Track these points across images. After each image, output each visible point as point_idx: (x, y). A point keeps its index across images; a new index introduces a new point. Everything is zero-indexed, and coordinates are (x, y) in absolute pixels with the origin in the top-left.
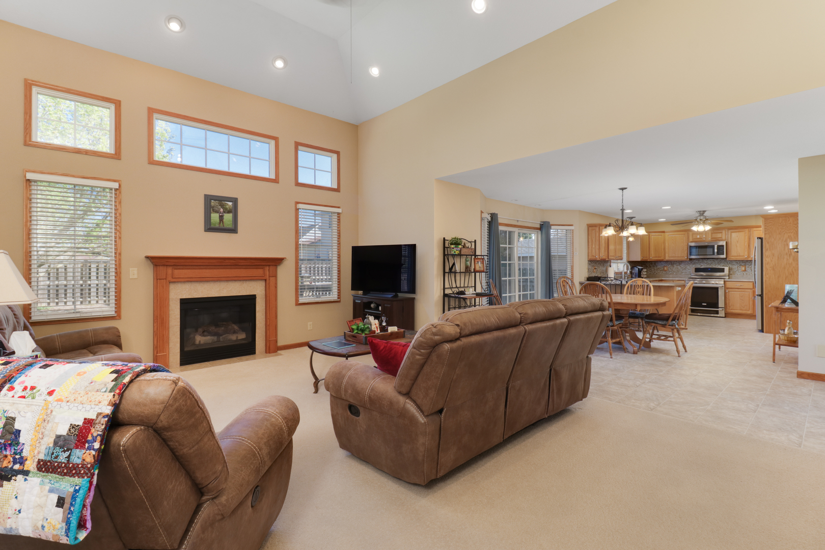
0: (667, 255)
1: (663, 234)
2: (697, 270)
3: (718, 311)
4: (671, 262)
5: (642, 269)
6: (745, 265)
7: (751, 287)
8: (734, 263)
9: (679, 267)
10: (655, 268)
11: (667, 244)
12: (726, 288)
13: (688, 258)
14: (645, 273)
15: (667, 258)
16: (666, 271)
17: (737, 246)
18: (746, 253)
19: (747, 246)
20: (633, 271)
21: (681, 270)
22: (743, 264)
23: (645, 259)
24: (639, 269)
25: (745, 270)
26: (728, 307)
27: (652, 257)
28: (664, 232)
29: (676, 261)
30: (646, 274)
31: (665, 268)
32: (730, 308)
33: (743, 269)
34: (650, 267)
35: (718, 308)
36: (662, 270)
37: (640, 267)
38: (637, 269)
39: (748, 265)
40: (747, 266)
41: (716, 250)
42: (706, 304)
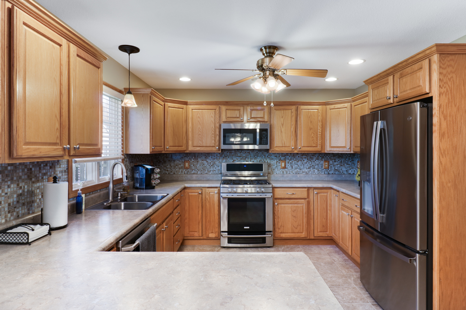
0: (190, 143)
1: (185, 106)
2: (231, 168)
3: (265, 238)
4: (195, 155)
5: (152, 170)
6: (285, 159)
7: (305, 195)
8: (273, 157)
9: (205, 162)
10: (172, 164)
11: (190, 125)
12: (275, 199)
13: (219, 148)
14: (158, 176)
15: (191, 149)
16: (187, 168)
17: (282, 132)
18: (293, 143)
19: (294, 132)
20: (137, 176)
21: (208, 167)
22: (282, 158)
23: (158, 149)
24: (147, 169)
25: (285, 167)
26: (277, 230)
27: (170, 147)
28: (186, 103)
29: (202, 153)
30: (158, 179)
31: (187, 165)
32: (280, 231)
33: (283, 165)
34: (165, 162)
35: (264, 232)
36: (182, 168)
37: (149, 167)
38: (144, 171)
39: (288, 159)
40: (287, 161)
41: (258, 137)
42: (248, 228)
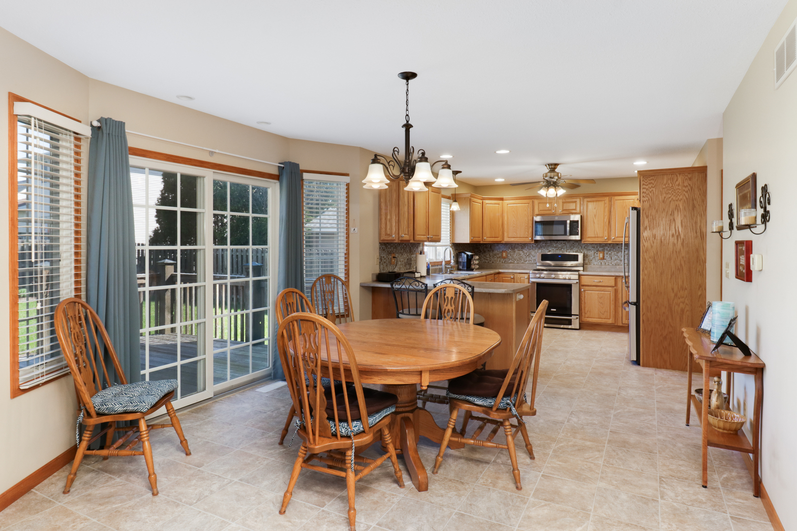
0: (506, 234)
1: (501, 202)
2: (545, 257)
3: (571, 320)
4: (512, 246)
5: (472, 256)
6: (603, 251)
7: (613, 284)
8: (590, 247)
9: (521, 252)
10: (491, 254)
11: (506, 218)
12: (581, 285)
13: (532, 239)
14: (477, 262)
15: (506, 239)
16: (504, 258)
17: (594, 223)
18: (606, 233)
19: (607, 223)
20: (460, 260)
21: (524, 257)
22: (601, 249)
23: (476, 240)
24: (468, 255)
25: (603, 258)
26: (583, 314)
27: (488, 239)
28: (502, 199)
29: (518, 244)
30: (477, 264)
31: (504, 254)
32: (586, 316)
33: (601, 256)
34: (485, 252)
35: (571, 315)
36: (500, 257)
37: (469, 254)
38: (465, 256)
39: (607, 250)
40: (606, 252)
41: (568, 229)
42: (555, 310)
